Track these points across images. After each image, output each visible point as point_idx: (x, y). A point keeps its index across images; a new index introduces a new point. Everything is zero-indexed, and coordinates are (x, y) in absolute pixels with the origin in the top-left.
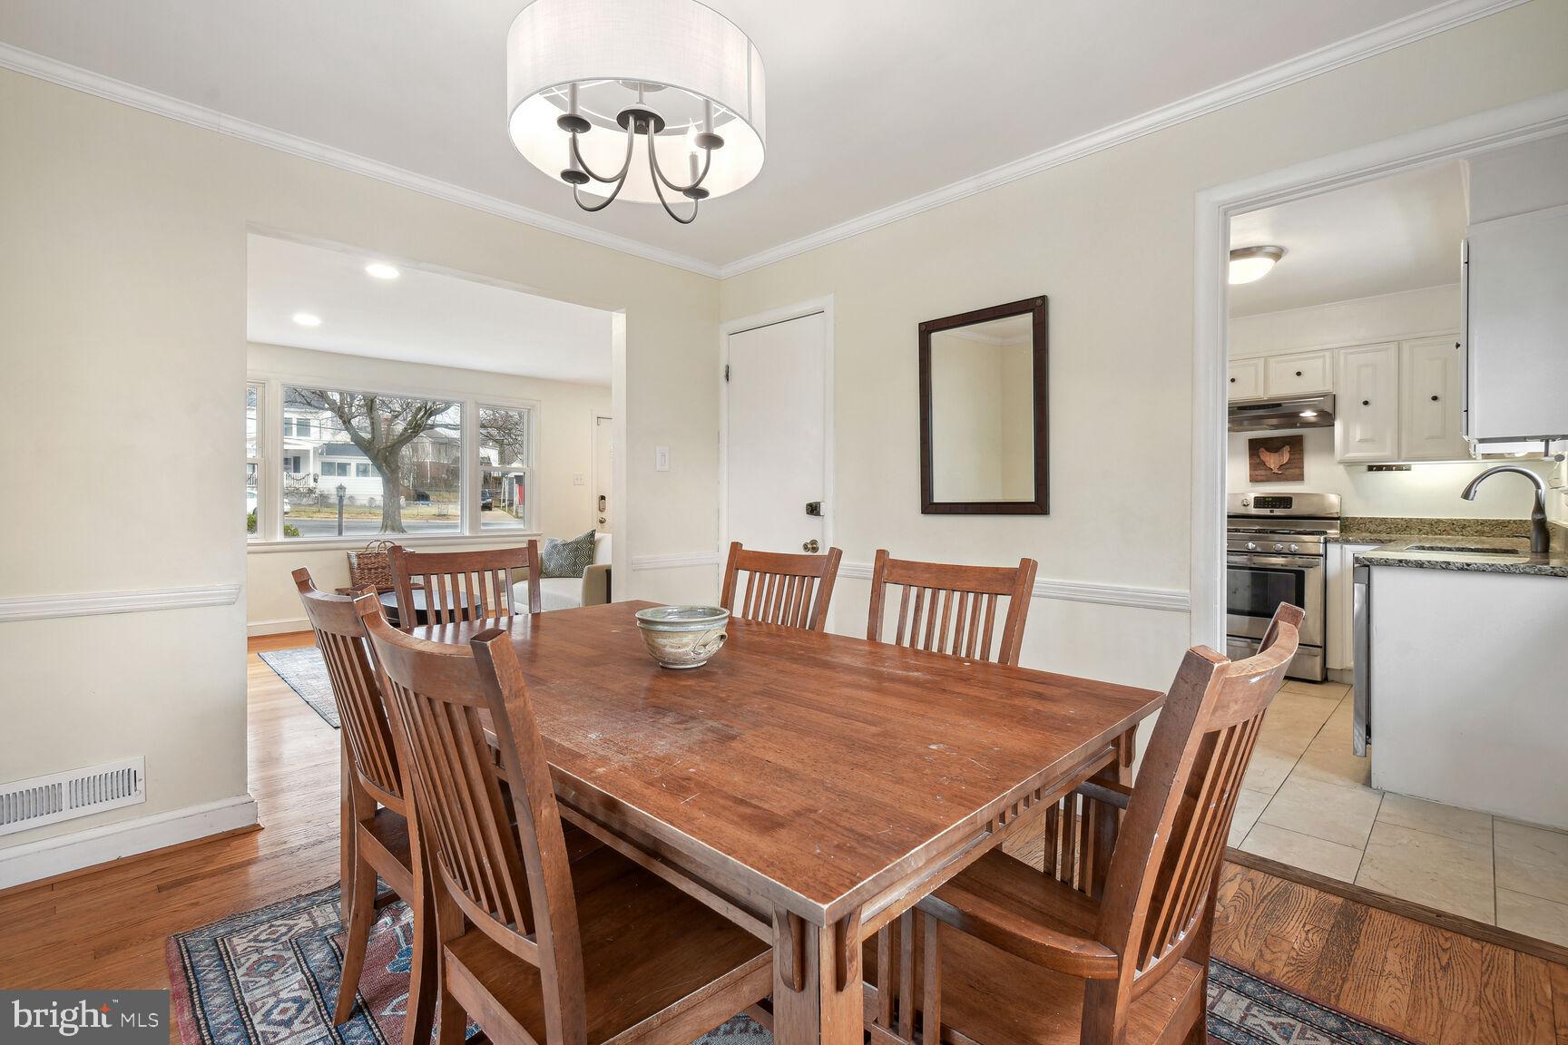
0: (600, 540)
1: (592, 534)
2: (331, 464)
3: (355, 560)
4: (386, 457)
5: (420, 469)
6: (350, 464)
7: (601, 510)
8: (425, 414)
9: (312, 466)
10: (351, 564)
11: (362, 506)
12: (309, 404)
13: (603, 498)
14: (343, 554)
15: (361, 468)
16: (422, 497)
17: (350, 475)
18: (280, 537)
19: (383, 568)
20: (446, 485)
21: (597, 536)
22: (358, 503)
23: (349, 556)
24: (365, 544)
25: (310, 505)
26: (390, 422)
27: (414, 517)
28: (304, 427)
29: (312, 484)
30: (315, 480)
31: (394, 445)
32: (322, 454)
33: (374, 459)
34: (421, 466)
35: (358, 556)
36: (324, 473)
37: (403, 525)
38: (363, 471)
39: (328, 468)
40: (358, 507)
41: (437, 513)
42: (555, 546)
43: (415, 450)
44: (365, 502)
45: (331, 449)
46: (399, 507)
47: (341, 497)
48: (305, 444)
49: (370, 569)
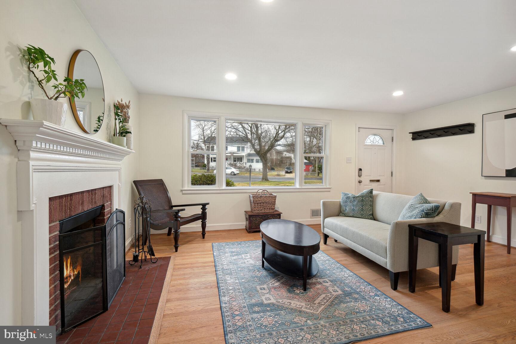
0: (377, 195)
1: (371, 192)
2: (250, 159)
3: (252, 199)
4: (264, 156)
5: (272, 160)
6: (254, 159)
7: (360, 176)
8: (275, 141)
9: (245, 160)
10: (250, 200)
11: (257, 172)
12: (243, 140)
13: (360, 170)
14: (247, 195)
15: (257, 160)
16: (273, 169)
17: (254, 163)
18: (224, 187)
19: (263, 203)
20: (279, 165)
21: (374, 192)
22: (256, 171)
23: (250, 197)
24: (256, 191)
25: (244, 171)
26: (264, 146)
27: (271, 175)
28: (243, 149)
29: (245, 165)
30: (246, 164)
31: (266, 152)
32: (247, 156)
33: (260, 157)
34: (272, 159)
35: (253, 197)
36: (248, 162)
37: (268, 178)
38: (257, 161)
39: (249, 161)
40: (256, 172)
41: (277, 174)
42: (348, 198)
43: (271, 155)
44: (258, 171)
45: (249, 155)
46: (267, 172)
47: (250, 169)
48: (244, 154)
49: (258, 204)
